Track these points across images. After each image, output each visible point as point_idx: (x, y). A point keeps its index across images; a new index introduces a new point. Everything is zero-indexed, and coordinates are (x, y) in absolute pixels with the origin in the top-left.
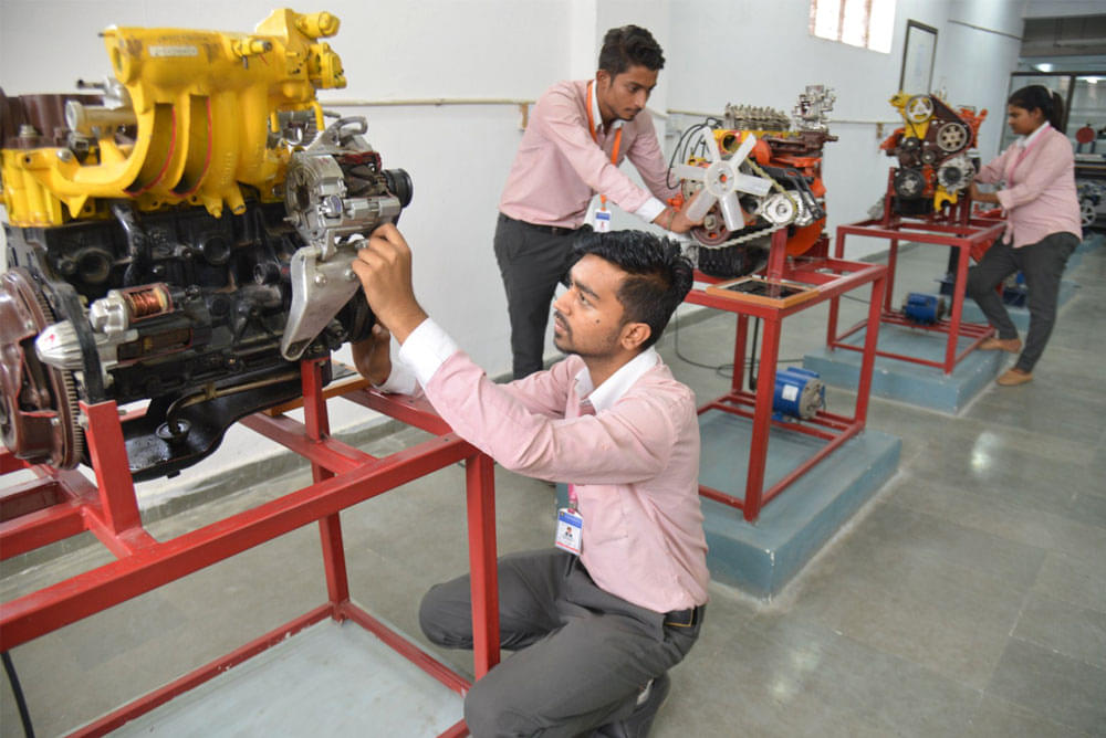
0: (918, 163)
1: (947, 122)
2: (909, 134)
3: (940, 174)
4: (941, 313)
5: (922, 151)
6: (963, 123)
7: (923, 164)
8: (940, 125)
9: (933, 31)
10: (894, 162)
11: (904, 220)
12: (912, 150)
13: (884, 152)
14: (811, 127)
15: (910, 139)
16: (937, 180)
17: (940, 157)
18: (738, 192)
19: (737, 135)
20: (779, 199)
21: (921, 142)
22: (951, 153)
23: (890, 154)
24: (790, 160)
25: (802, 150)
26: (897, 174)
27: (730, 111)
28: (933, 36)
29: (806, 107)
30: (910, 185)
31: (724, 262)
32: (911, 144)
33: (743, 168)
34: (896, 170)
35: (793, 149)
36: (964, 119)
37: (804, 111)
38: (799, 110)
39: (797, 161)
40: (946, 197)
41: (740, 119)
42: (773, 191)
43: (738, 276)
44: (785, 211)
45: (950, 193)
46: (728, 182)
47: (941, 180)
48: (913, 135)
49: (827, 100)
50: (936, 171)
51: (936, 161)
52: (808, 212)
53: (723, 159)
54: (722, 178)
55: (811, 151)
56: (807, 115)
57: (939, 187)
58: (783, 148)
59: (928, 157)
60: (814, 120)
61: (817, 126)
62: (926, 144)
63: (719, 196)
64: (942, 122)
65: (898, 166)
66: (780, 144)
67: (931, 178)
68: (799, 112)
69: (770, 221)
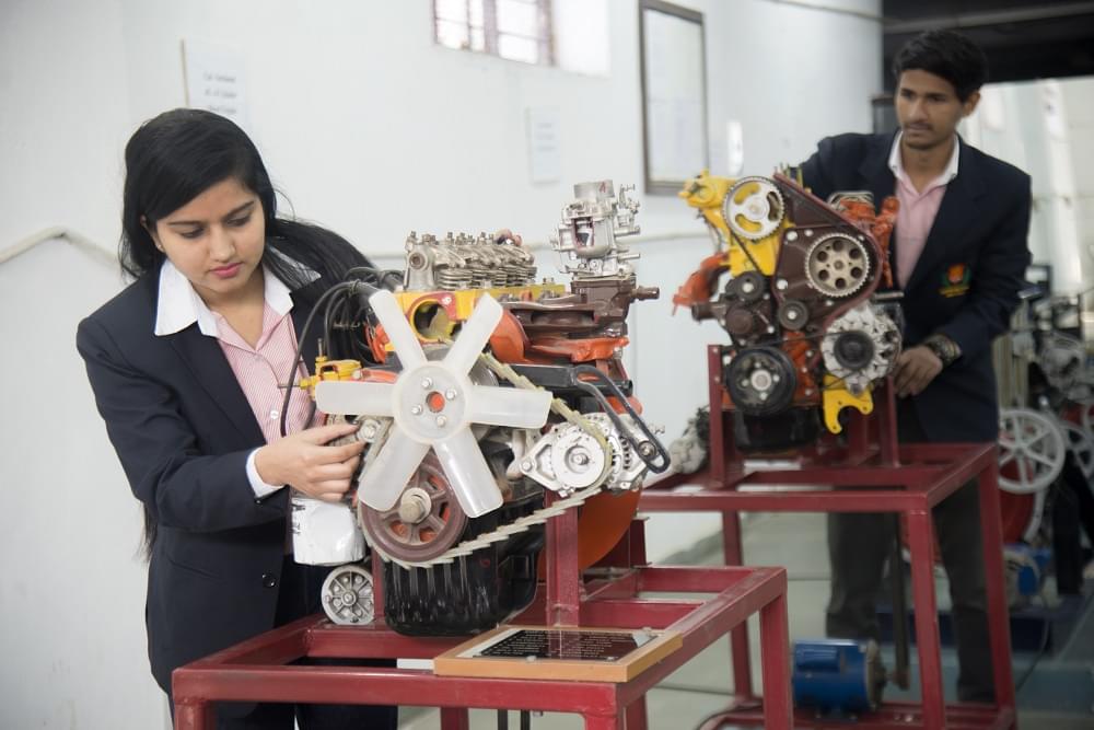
0: (771, 330)
1: (818, 232)
2: (739, 265)
3: (827, 346)
4: (879, 685)
5: (774, 302)
6: (855, 232)
7: (781, 330)
8: (803, 240)
9: (694, 17)
10: (716, 333)
11: (751, 466)
12: (752, 303)
13: (685, 312)
14: (598, 272)
15: (745, 277)
16: (821, 363)
17: (819, 311)
18: (475, 427)
19: (446, 301)
20: (566, 436)
21: (769, 282)
22: (839, 301)
23: (702, 314)
24: (562, 346)
25: (587, 323)
26: (727, 360)
27: (419, 249)
28: (694, 29)
29: (584, 230)
30: (761, 382)
31: (449, 597)
32: (748, 288)
33: (478, 373)
34: (723, 351)
35: (565, 322)
36: (855, 224)
37: (580, 238)
38: (568, 236)
39: (577, 349)
40: (848, 400)
41: (445, 266)
42: (555, 417)
43: (487, 626)
44: (586, 462)
45: (856, 390)
46: (448, 407)
47: (831, 363)
48: (750, 267)
49: (622, 212)
50: (815, 344)
51: (811, 320)
52: (635, 457)
53: (430, 357)
54: (434, 400)
55: (607, 322)
56: (588, 248)
57: (828, 380)
58: (542, 323)
59: (792, 315)
60: (603, 255)
61: (609, 269)
62: (782, 284)
63: (434, 443)
64: (809, 233)
65: (726, 341)
66: (536, 314)
67: (808, 360)
68: (569, 240)
69: (552, 486)
